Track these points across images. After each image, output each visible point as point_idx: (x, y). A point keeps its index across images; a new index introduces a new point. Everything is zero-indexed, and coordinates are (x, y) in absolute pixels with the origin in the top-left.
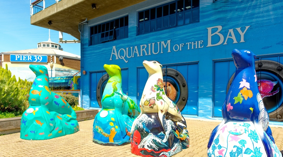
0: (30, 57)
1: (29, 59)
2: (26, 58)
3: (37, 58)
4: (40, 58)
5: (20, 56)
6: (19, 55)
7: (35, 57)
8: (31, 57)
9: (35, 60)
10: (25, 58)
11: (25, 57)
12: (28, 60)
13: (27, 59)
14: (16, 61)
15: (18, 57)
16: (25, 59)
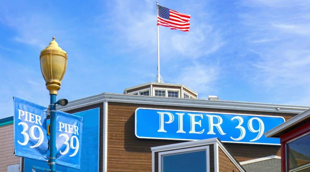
0: (216, 121)
1: (215, 129)
2: (200, 123)
3: (245, 125)
4: (256, 125)
5: (176, 118)
6: (173, 113)
7: (237, 122)
8: (221, 120)
9: (237, 133)
10: (197, 126)
11: (197, 118)
12: (211, 132)
13: (207, 130)
14: (162, 134)
15: (166, 118)
16: (197, 128)
